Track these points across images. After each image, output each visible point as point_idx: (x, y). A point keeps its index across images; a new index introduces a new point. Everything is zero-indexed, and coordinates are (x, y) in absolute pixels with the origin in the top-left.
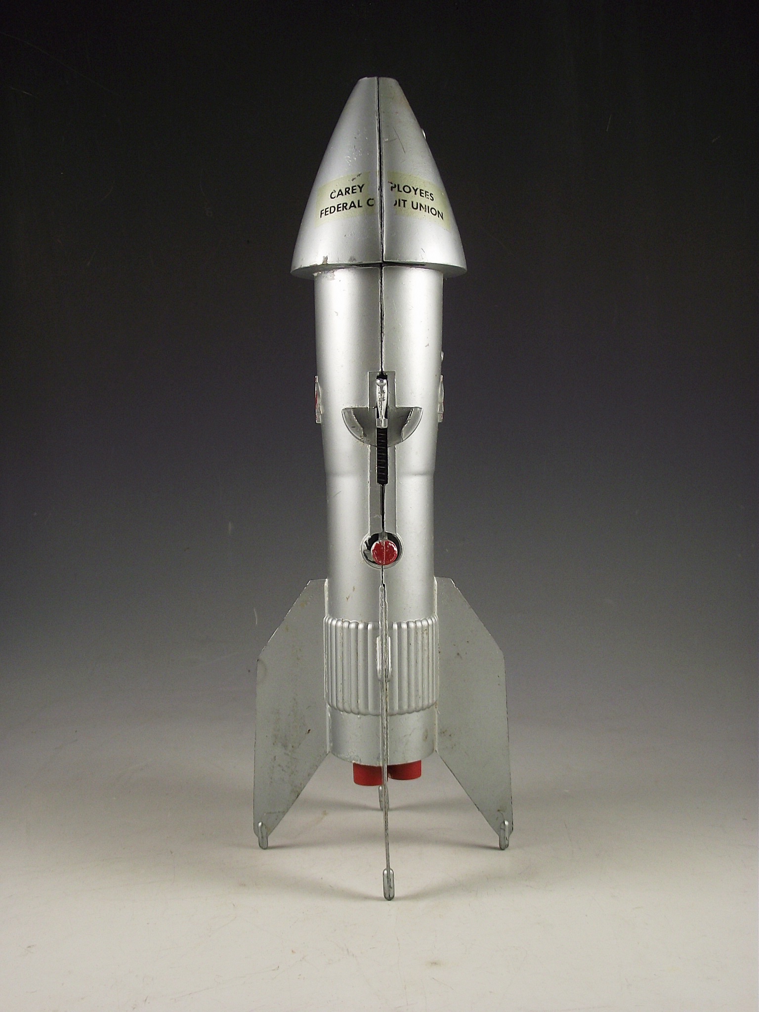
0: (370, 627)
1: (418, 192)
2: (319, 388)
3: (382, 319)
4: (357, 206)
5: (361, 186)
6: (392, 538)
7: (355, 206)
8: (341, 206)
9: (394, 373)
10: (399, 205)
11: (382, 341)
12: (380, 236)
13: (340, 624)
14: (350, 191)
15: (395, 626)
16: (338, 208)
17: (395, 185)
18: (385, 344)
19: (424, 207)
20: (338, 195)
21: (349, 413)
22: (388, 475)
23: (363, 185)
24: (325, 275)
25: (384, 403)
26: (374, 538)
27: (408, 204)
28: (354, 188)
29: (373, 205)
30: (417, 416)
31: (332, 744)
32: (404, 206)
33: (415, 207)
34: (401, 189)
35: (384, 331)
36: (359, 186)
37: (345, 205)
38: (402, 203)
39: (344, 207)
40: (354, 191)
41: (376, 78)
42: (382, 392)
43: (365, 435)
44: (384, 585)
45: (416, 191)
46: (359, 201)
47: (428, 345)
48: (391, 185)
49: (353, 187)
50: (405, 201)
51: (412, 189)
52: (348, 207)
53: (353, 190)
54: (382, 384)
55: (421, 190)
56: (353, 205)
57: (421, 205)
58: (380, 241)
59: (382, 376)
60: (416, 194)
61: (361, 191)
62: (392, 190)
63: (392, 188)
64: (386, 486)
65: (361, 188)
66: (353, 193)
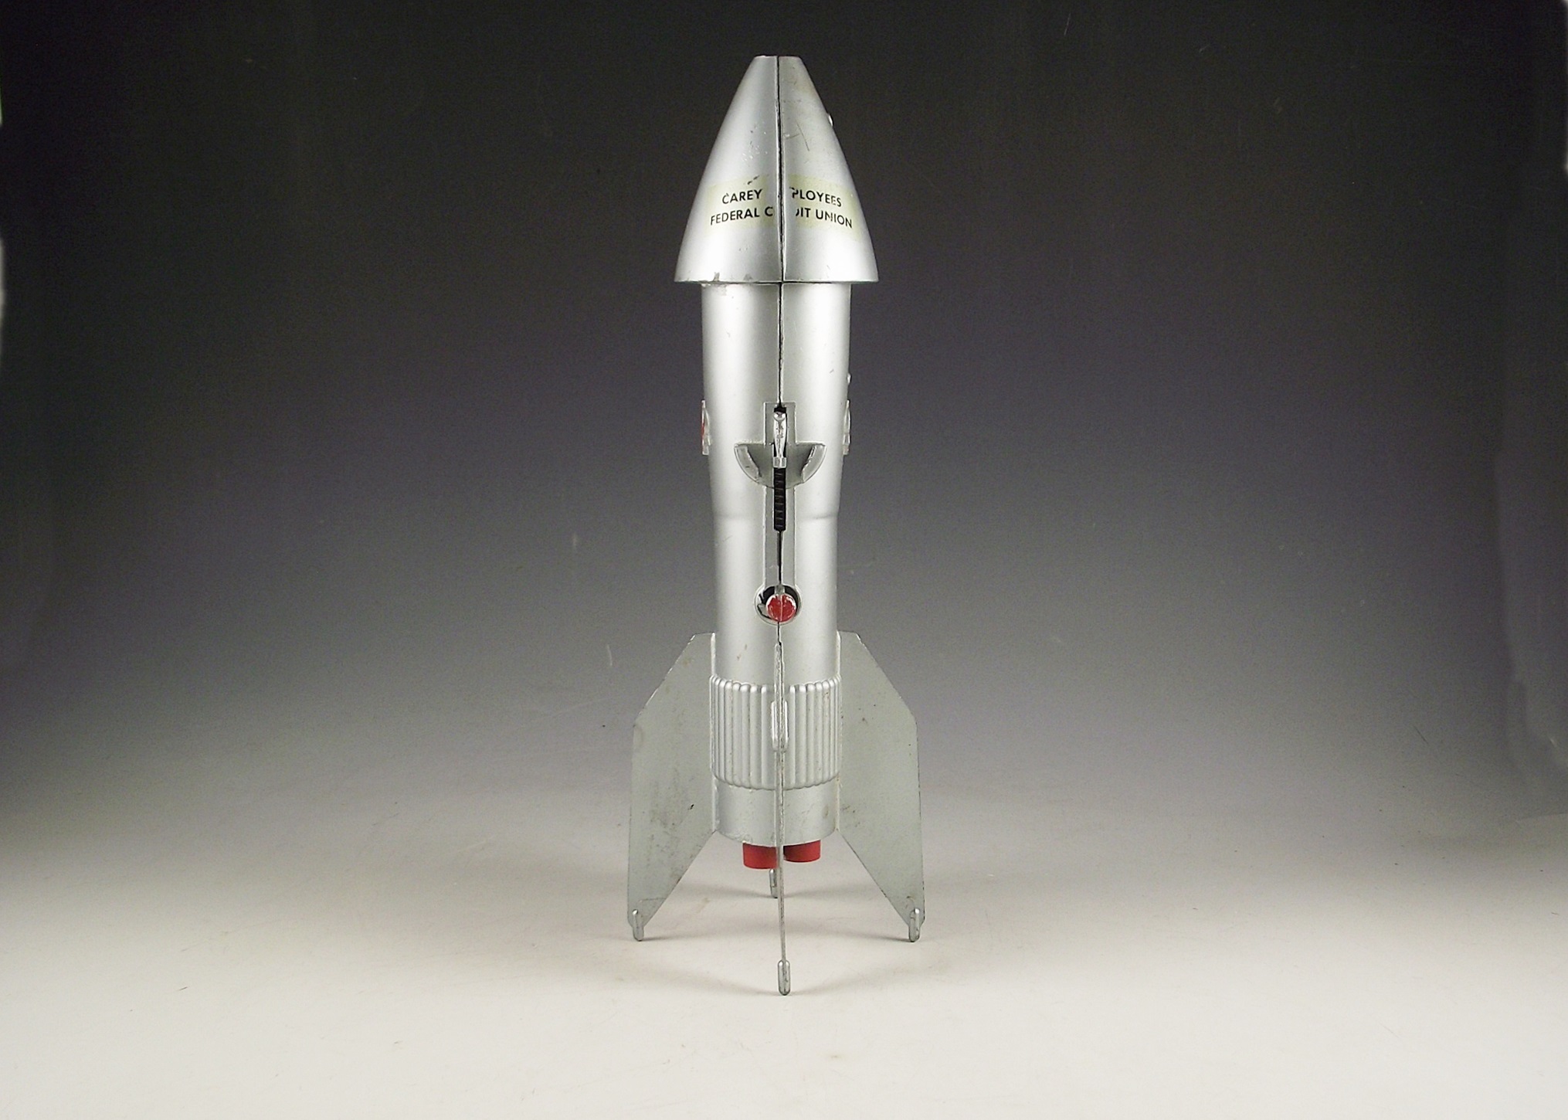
0: (764, 690)
1: (824, 197)
2: (706, 415)
3: (781, 343)
4: (753, 214)
5: (758, 191)
6: (790, 591)
7: (751, 215)
8: (735, 213)
9: (793, 405)
10: (802, 215)
11: (780, 369)
12: (779, 252)
13: (729, 686)
14: (746, 197)
15: (793, 689)
16: (731, 216)
17: (797, 191)
18: (784, 372)
19: (830, 215)
20: (732, 200)
21: (743, 450)
22: (787, 520)
23: (760, 191)
24: (716, 289)
25: (783, 441)
26: (769, 592)
27: (812, 213)
28: (750, 193)
29: (771, 215)
30: (820, 453)
31: (718, 822)
32: (808, 216)
33: (820, 216)
34: (804, 195)
35: (783, 356)
36: (756, 191)
37: (739, 213)
38: (805, 211)
39: (739, 216)
40: (750, 197)
41: (775, 58)
42: (780, 427)
43: (760, 475)
44: (780, 644)
45: (820, 196)
46: (756, 209)
47: (833, 370)
48: (793, 191)
49: (749, 192)
50: (808, 210)
51: (816, 194)
52: (743, 215)
53: (749, 195)
54: (781, 419)
55: (826, 195)
56: (748, 214)
57: (826, 213)
58: (780, 257)
59: (780, 409)
60: (820, 200)
61: (758, 197)
62: (793, 197)
63: (794, 194)
64: (784, 533)
65: (758, 194)
66: (749, 199)
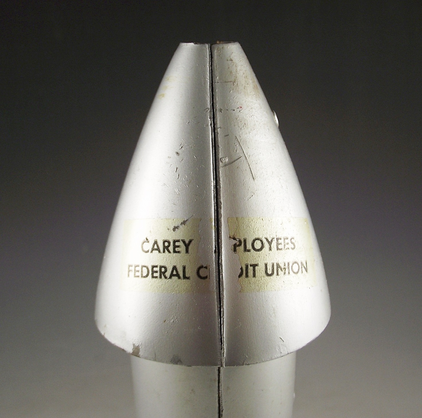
1: (274, 244)
4: (181, 275)
5: (187, 242)
7: (178, 275)
8: (157, 269)
10: (247, 276)
12: (218, 330)
14: (171, 248)
16: (153, 272)
17: (240, 241)
19: (282, 266)
20: (153, 249)
23: (190, 241)
27: (260, 270)
28: (177, 244)
29: (206, 277)
32: (254, 275)
33: (270, 272)
34: (249, 247)
36: (184, 242)
37: (163, 270)
38: (251, 269)
39: (162, 274)
40: (177, 249)
41: (207, 46)
45: (270, 243)
46: (184, 268)
48: (234, 242)
49: (175, 242)
50: (254, 266)
51: (265, 241)
52: (168, 274)
53: (175, 247)
55: (277, 239)
56: (176, 272)
57: (278, 265)
58: (218, 336)
60: (270, 249)
61: (187, 251)
62: (235, 250)
63: (235, 246)
65: (187, 246)
66: (175, 252)
